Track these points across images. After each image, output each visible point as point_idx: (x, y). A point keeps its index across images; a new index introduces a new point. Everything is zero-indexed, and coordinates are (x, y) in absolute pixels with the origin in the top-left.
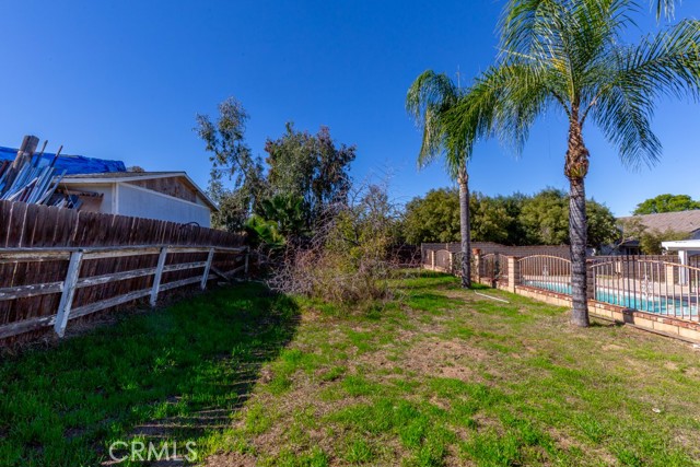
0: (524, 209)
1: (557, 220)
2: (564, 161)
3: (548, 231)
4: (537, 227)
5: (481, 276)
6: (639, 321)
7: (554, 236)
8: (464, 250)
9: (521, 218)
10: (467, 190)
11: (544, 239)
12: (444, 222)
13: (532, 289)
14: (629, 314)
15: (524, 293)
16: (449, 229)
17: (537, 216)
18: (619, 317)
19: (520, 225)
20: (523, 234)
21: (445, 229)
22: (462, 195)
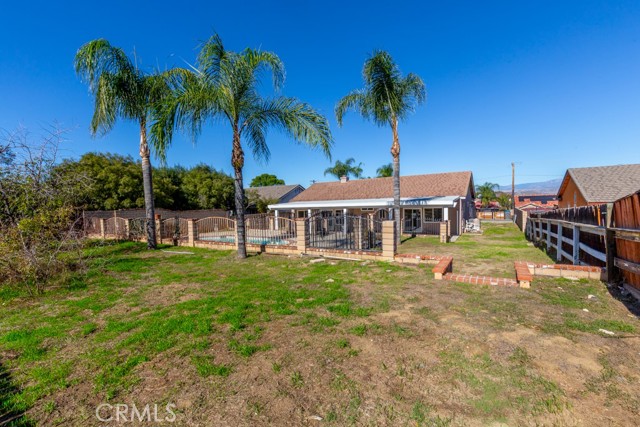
0: (185, 180)
1: (210, 189)
3: (204, 198)
4: (196, 195)
5: (163, 237)
6: (268, 250)
7: (209, 202)
8: (149, 216)
9: (183, 187)
10: (149, 162)
11: (201, 204)
12: (109, 189)
13: (207, 242)
14: (263, 247)
15: (201, 246)
16: (115, 196)
17: (196, 186)
18: (259, 250)
19: (183, 193)
20: (185, 200)
21: (110, 196)
22: (144, 167)
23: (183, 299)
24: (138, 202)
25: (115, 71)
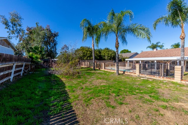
0: (102, 52)
1: (108, 55)
2: (115, 44)
3: (107, 57)
4: (104, 56)
5: (96, 67)
6: (126, 73)
7: (108, 58)
8: (94, 62)
9: (101, 54)
10: (94, 48)
11: (106, 59)
12: (85, 55)
13: (108, 69)
14: (124, 72)
15: (106, 70)
16: (86, 57)
17: (105, 54)
18: (123, 73)
19: (101, 56)
20: (102, 58)
21: (85, 57)
22: (93, 49)
23: (102, 84)
24: (91, 58)
25: (87, 26)
